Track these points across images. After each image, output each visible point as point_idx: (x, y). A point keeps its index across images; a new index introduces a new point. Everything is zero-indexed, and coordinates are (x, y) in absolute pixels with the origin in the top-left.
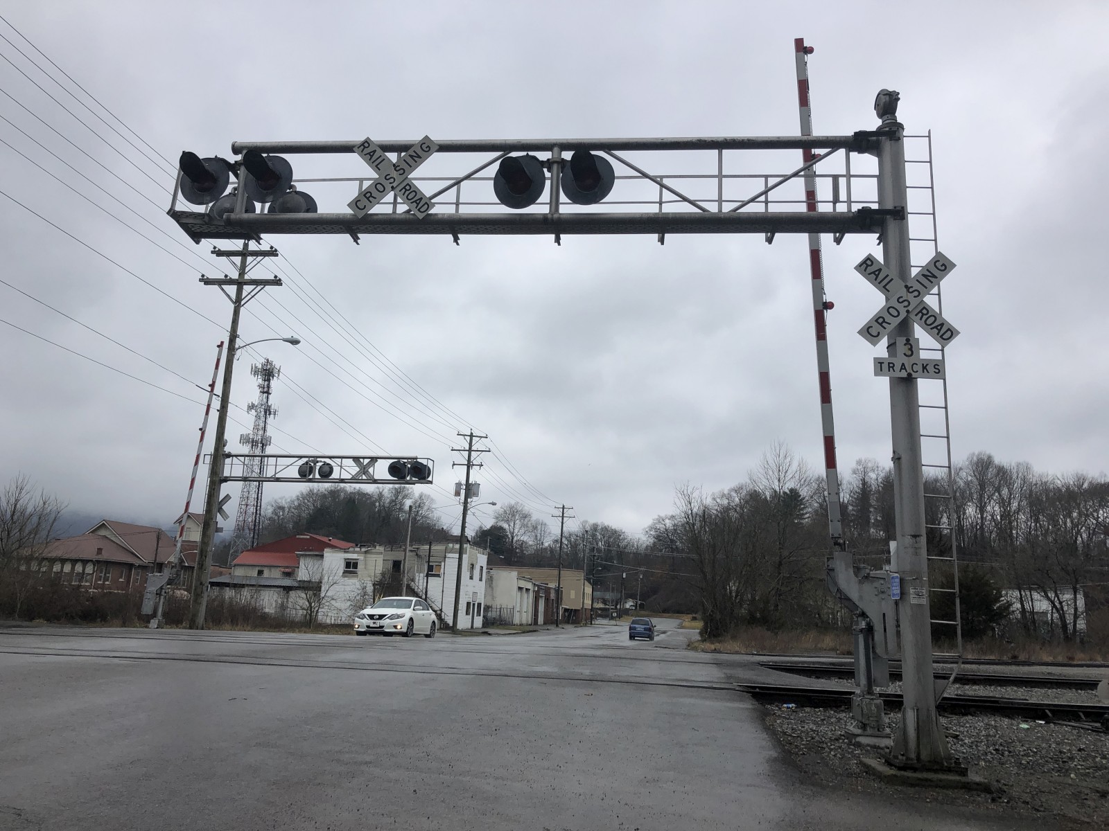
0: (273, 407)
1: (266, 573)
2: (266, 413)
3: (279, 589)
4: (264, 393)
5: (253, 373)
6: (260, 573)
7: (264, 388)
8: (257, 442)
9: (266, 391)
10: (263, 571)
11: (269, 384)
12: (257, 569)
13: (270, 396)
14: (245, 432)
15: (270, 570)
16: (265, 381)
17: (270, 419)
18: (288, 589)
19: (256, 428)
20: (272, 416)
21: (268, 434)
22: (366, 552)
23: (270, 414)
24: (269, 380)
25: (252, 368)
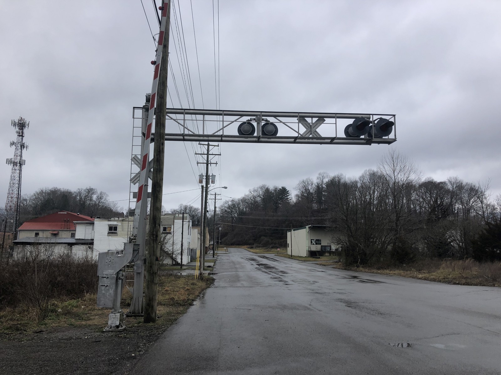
0: (26, 144)
1: (41, 234)
2: (21, 147)
3: (65, 245)
4: (19, 136)
5: (13, 125)
6: (37, 234)
7: (20, 133)
8: (16, 163)
9: (21, 135)
10: (38, 233)
11: (23, 131)
12: (35, 232)
13: (24, 138)
14: (9, 158)
15: (43, 233)
16: (20, 129)
17: (24, 151)
18: (71, 245)
19: (16, 155)
20: (25, 149)
21: (23, 158)
22: (123, 220)
23: (24, 148)
24: (23, 129)
25: (12, 122)
